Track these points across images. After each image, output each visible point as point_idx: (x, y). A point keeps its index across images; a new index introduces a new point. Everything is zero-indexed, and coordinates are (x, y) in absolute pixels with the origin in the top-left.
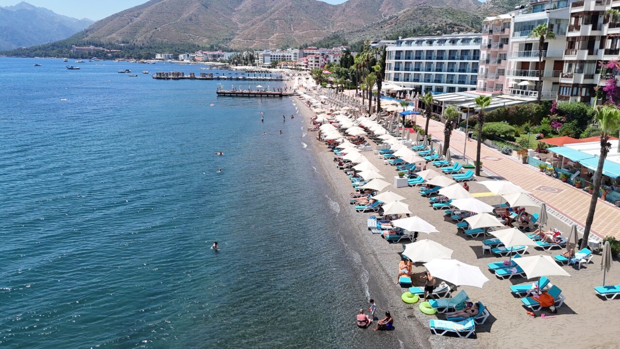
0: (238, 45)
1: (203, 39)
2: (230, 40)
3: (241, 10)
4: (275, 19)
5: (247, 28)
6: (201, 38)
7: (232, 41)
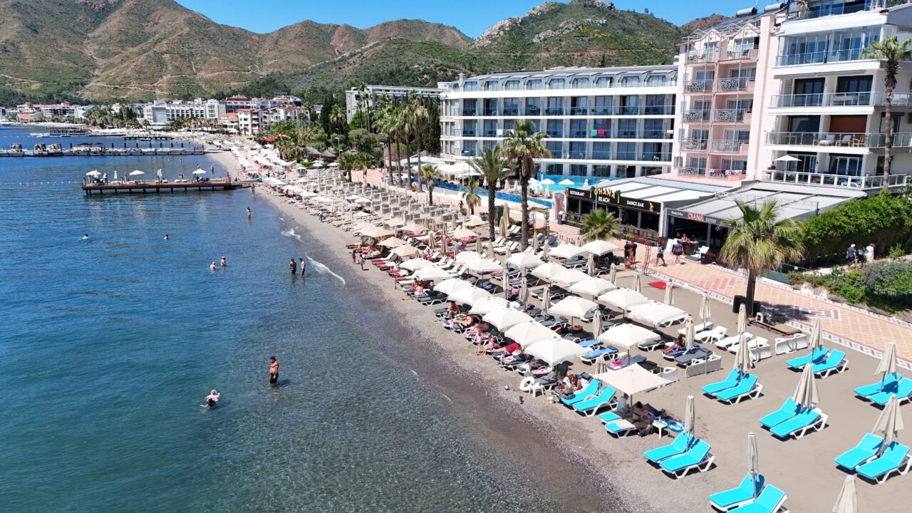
0: (99, 94)
1: (31, 84)
2: (83, 84)
3: (99, 36)
4: (162, 53)
5: (112, 65)
6: (26, 82)
7: (87, 87)
